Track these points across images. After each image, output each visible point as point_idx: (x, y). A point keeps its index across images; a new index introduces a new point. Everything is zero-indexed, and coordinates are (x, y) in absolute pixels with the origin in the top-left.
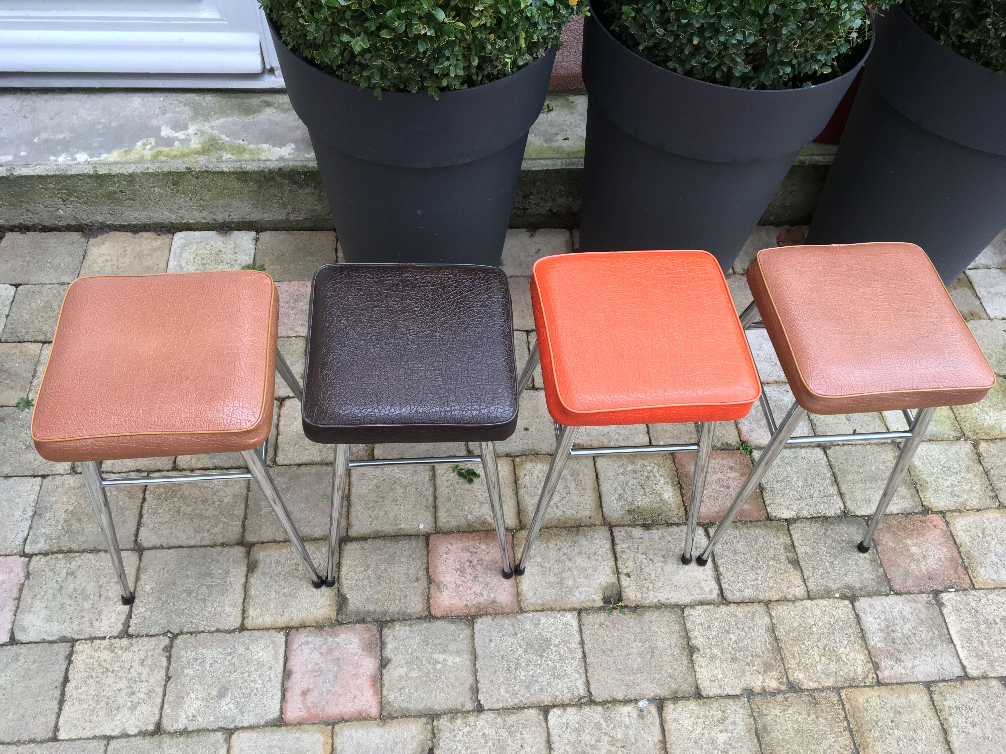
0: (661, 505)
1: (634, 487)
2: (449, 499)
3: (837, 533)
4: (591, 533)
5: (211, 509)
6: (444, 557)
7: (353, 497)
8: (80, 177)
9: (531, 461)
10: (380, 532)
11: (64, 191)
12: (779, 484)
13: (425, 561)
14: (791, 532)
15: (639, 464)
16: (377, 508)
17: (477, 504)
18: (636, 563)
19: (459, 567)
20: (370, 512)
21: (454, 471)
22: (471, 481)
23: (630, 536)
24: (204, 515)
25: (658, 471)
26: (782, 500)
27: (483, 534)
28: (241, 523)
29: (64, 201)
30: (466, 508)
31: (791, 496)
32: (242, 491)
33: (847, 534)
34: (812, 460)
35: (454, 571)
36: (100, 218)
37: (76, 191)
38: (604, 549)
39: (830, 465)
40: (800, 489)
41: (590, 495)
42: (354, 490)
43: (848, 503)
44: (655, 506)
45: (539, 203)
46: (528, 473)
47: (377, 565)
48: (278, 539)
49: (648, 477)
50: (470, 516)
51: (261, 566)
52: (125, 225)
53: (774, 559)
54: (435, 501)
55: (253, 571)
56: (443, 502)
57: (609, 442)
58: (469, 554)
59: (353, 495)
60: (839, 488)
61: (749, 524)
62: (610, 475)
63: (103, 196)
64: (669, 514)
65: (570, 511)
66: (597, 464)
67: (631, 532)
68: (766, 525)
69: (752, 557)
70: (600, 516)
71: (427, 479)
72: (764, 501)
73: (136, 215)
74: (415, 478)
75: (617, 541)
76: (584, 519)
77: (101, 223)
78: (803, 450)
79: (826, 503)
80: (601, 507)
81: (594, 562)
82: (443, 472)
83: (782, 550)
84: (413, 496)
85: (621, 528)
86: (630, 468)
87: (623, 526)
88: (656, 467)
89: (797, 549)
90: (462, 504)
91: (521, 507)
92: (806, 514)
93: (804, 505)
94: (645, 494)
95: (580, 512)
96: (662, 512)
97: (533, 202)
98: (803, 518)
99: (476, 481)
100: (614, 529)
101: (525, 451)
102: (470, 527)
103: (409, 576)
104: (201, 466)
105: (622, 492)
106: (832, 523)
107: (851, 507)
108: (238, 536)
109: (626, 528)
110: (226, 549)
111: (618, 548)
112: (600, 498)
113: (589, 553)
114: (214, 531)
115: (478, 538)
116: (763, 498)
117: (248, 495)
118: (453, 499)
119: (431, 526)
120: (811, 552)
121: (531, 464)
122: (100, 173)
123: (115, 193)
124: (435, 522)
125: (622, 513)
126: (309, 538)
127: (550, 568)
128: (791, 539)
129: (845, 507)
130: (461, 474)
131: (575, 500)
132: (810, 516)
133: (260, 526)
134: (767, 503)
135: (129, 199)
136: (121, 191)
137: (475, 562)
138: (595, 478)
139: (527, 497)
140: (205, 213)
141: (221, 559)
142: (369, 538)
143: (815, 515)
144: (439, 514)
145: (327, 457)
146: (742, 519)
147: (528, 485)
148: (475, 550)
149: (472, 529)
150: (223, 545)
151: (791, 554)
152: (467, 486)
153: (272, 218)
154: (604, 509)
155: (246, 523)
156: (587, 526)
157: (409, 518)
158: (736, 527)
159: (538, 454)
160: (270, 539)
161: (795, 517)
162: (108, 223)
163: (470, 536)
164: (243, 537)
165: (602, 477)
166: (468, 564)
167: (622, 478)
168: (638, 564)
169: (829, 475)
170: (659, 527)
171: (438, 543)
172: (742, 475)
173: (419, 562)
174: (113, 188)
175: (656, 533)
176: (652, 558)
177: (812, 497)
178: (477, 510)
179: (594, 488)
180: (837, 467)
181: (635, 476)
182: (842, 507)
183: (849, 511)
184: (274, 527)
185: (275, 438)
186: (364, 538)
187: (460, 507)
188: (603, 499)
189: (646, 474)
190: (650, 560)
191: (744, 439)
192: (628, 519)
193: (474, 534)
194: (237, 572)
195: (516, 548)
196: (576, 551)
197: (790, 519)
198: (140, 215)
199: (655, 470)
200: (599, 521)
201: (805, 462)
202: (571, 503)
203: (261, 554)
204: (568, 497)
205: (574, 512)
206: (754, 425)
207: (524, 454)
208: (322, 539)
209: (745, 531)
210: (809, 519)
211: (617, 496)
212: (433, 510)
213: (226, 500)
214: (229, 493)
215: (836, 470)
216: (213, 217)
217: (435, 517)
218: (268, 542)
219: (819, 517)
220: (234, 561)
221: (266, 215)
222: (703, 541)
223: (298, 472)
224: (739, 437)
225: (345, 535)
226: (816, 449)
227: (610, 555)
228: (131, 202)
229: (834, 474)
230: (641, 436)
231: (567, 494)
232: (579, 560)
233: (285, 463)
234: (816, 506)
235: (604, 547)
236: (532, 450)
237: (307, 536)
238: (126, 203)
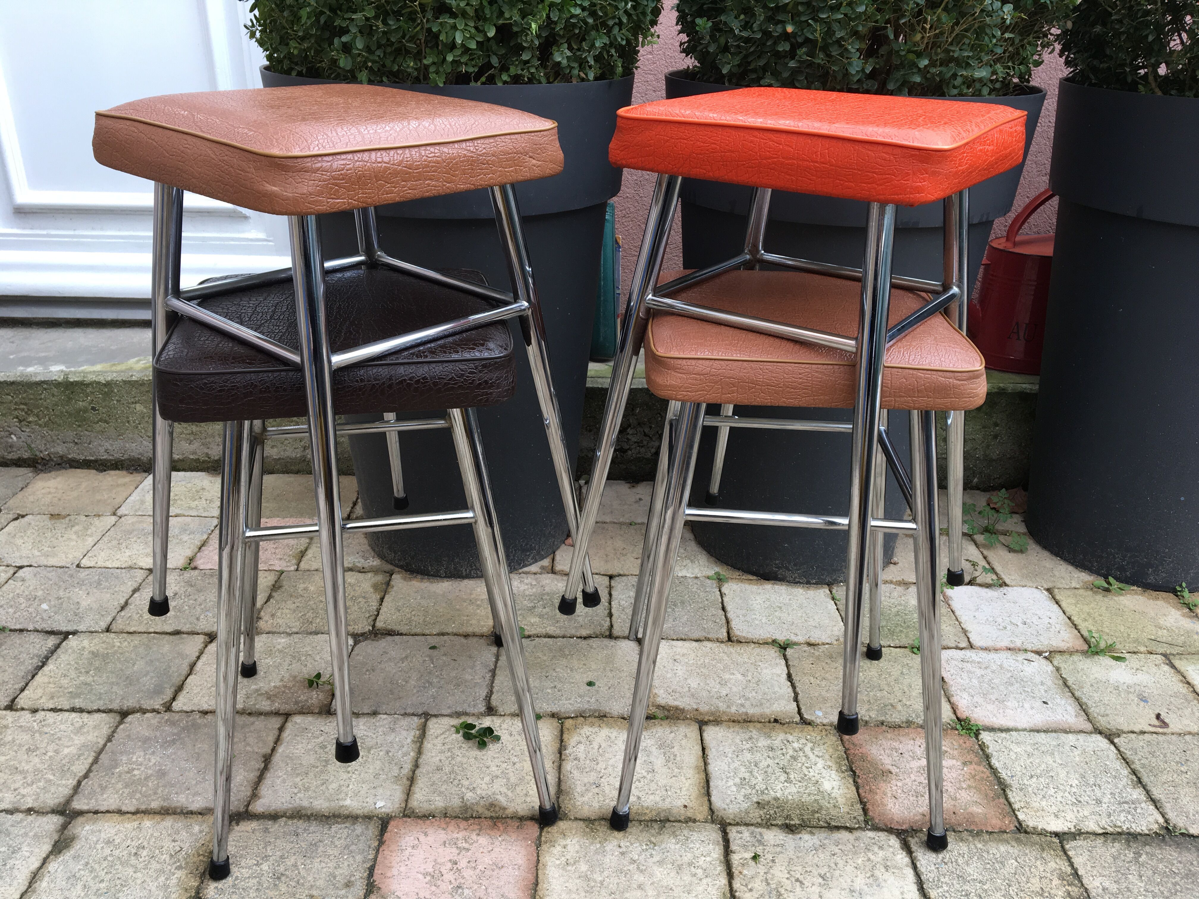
0: (817, 797)
1: (770, 770)
2: (439, 769)
3: (1161, 861)
4: (686, 832)
5: (37, 760)
6: (407, 853)
7: (277, 758)
8: (45, 386)
9: (592, 725)
10: (305, 808)
11: (22, 407)
12: (1034, 780)
13: (371, 857)
14: (1070, 853)
15: (779, 739)
16: (311, 775)
17: (487, 779)
18: (768, 884)
19: (431, 870)
20: (298, 779)
21: (458, 732)
22: (482, 745)
23: (759, 841)
24: (20, 768)
25: (812, 749)
26: (1044, 803)
27: (487, 823)
28: (75, 782)
29: (20, 421)
30: (466, 783)
31: (1059, 799)
32: (99, 740)
33: (1180, 862)
34: (1090, 750)
35: (421, 876)
36: (60, 449)
37: (37, 407)
38: (708, 859)
39: (1124, 759)
40: (1074, 790)
41: (688, 776)
42: (280, 750)
43: (1171, 815)
44: (805, 798)
45: (642, 441)
46: (583, 740)
47: (282, 857)
48: (124, 809)
49: (794, 758)
50: (469, 795)
51: (77, 846)
52: (91, 461)
53: (1041, 895)
54: (414, 772)
55: (60, 852)
56: (428, 773)
57: (728, 707)
58: (455, 850)
59: (278, 755)
60: (1148, 792)
61: (986, 837)
62: (726, 750)
63: (70, 415)
64: (833, 812)
65: (652, 797)
66: (705, 735)
67: (761, 834)
68: (1018, 840)
69: (998, 889)
70: (706, 808)
71: (409, 740)
72: (1010, 804)
73: (107, 445)
74: (390, 738)
75: (733, 847)
76: (675, 811)
77: (61, 457)
78: (1070, 736)
79: (1129, 812)
80: (708, 794)
81: (687, 878)
82: (439, 732)
83: (1056, 882)
84: (378, 762)
85: (743, 828)
86: (763, 742)
87: (747, 825)
88: (810, 745)
89: (1085, 881)
90: (459, 777)
91: (563, 787)
92: (1091, 826)
93: (1086, 813)
94: (788, 781)
95: (668, 800)
96: (821, 808)
97: (634, 439)
98: (1087, 833)
99: (493, 748)
100: (729, 828)
101: (584, 711)
102: (466, 811)
103: (335, 877)
104: (51, 706)
105: (747, 775)
106: (1146, 844)
107: (1179, 821)
108: (62, 800)
109: (752, 828)
110: (30, 818)
111: (735, 859)
112: (708, 782)
113: (679, 863)
114: (23, 791)
115: (476, 827)
116: (1007, 799)
117: (105, 745)
118: (447, 769)
119: (397, 806)
120: (1113, 888)
121: (590, 729)
122: (72, 380)
123: (85, 411)
124: (407, 801)
125: (745, 806)
126: (179, 810)
127: (602, 883)
128: (1072, 865)
129: (1167, 821)
130: (468, 737)
131: (662, 782)
132: (1101, 831)
133: (103, 789)
134: (1016, 806)
135: (100, 420)
136: (93, 409)
137: (463, 864)
138: (700, 753)
139: (576, 773)
140: (196, 445)
141: (15, 831)
142: (282, 817)
143: (1110, 830)
144: (416, 789)
145: (255, 705)
146: (972, 827)
147: (582, 756)
148: (466, 845)
149: (468, 815)
150: (29, 811)
151: (1076, 890)
152: (476, 752)
153: (283, 455)
154: (713, 799)
155: (83, 784)
156: (680, 821)
157: (363, 792)
158: (962, 840)
159: (605, 716)
160: (112, 808)
161: (1073, 830)
162: (70, 457)
163: (463, 824)
164: (69, 800)
165: (712, 754)
166: (449, 865)
167: (748, 756)
168: (773, 886)
169: (1125, 772)
170: (814, 830)
171: (403, 831)
172: (965, 764)
173: (359, 858)
174: (84, 404)
175: (807, 839)
176: (801, 878)
177: (1099, 802)
178: (484, 786)
179: (697, 767)
180: (1137, 762)
181: (771, 754)
182: (1161, 820)
183: (1175, 827)
184: (127, 791)
185: (183, 678)
186: (274, 817)
187: (456, 782)
188: (711, 784)
189: (791, 752)
190: (797, 880)
191: (962, 715)
192: (756, 815)
193: (471, 821)
194: (32, 852)
195: (544, 847)
196: (656, 858)
197: (1065, 833)
198: (112, 445)
199: (807, 749)
200: (702, 813)
201: (1077, 752)
202: (653, 786)
203: (87, 828)
204: (649, 776)
205: (658, 799)
206: (978, 699)
207: (582, 715)
208: (200, 814)
209: (979, 846)
210: (1100, 834)
211: (737, 780)
212: (409, 783)
213: (66, 751)
214: (76, 742)
215: (1137, 766)
216: (206, 451)
217: (408, 794)
218: (108, 812)
219: (1120, 834)
220: (36, 836)
221: (275, 450)
222: (899, 857)
223: (199, 721)
224: (955, 713)
225: (242, 809)
226: (1094, 735)
227: (720, 868)
228: (104, 425)
229: (1134, 772)
230: (783, 703)
231: (648, 772)
232: (659, 873)
233: (185, 708)
234: (1109, 815)
235: (709, 855)
236: (595, 711)
237: (176, 808)
238: (97, 427)
